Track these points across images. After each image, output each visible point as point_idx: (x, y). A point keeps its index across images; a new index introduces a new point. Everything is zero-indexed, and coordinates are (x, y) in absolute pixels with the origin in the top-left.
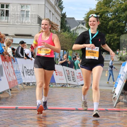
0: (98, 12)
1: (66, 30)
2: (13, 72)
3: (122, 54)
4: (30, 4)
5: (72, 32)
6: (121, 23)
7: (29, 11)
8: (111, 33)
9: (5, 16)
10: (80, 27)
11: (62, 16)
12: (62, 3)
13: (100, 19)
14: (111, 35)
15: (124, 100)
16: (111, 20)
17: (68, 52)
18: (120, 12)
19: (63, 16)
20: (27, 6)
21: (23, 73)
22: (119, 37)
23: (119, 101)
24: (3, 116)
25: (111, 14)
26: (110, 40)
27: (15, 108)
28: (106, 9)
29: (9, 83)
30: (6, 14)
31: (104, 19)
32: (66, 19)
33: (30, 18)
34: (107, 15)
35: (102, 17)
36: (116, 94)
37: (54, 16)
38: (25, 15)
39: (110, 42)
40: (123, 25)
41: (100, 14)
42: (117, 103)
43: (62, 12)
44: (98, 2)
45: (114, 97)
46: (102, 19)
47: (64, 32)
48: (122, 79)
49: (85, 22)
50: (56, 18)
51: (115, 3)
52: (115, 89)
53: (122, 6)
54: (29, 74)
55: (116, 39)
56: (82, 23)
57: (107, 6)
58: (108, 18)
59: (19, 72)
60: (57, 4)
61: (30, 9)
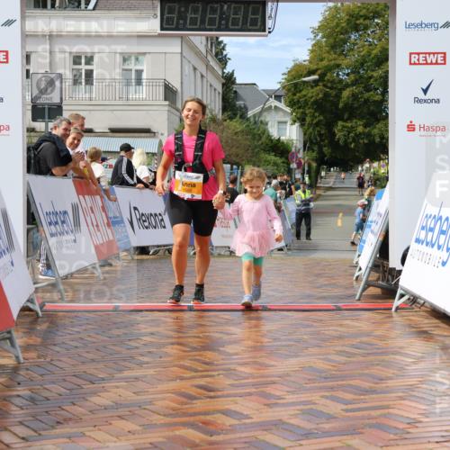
0: (315, 67)
1: (235, 115)
2: (106, 221)
3: (378, 171)
4: (144, 54)
5: (252, 119)
6: (372, 93)
7: (142, 71)
8: (349, 119)
9: (83, 84)
10: (271, 107)
11: (224, 81)
12: (223, 48)
13: (321, 84)
14: (349, 125)
15: (380, 282)
16: (347, 86)
17: (243, 169)
18: (368, 67)
19: (229, 80)
20: (137, 59)
21: (131, 223)
22: (368, 129)
23: (368, 285)
24: (84, 327)
25: (346, 72)
26: (346, 136)
27: (111, 309)
28: (335, 60)
29: (97, 247)
30: (86, 81)
31: (329, 85)
32: (235, 88)
33: (144, 87)
34: (338, 75)
35: (326, 79)
36: (360, 269)
37: (205, 80)
38: (133, 81)
39: (346, 141)
40: (378, 98)
41: (319, 72)
42: (364, 289)
43: (226, 71)
44: (314, 42)
45: (357, 277)
46: (324, 86)
47: (231, 118)
48: (376, 231)
49: (283, 92)
50: (211, 86)
51: (357, 44)
52: (359, 256)
53: (374, 52)
54: (146, 224)
55: (360, 134)
56: (275, 96)
57: (335, 53)
58: (341, 81)
59: (122, 221)
60: (211, 51)
61: (145, 66)
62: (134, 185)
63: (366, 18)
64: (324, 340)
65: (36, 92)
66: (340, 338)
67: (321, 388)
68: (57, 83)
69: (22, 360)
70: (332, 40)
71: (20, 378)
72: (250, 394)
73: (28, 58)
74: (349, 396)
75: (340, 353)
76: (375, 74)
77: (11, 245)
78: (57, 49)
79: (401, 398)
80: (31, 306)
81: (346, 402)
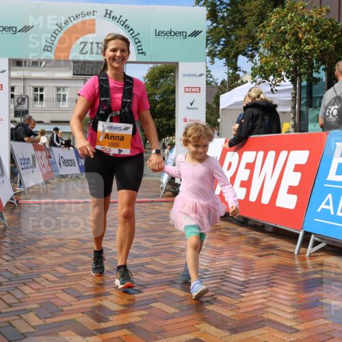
2: (47, 163)
3: (172, 141)
4: (67, 87)
6: (170, 106)
7: (66, 95)
8: (160, 117)
9: (39, 101)
15: (172, 190)
16: (159, 102)
18: (168, 94)
20: (63, 89)
21: (60, 164)
22: (168, 122)
23: (166, 191)
25: (158, 96)
28: (153, 91)
29: (44, 175)
30: (40, 99)
33: (67, 102)
34: (155, 98)
36: (163, 184)
38: (62, 99)
40: (172, 108)
45: (162, 187)
51: (163, 84)
53: (171, 88)
54: (67, 164)
55: (165, 124)
57: (153, 88)
58: (156, 100)
59: (56, 163)
61: (67, 93)
62: (60, 147)
63: (167, 72)
64: (145, 215)
65: (16, 104)
66: (153, 214)
67: (143, 236)
68: (26, 100)
69: (7, 225)
70: (152, 82)
71: (6, 234)
72: (111, 239)
73: (12, 89)
74: (156, 240)
75: (153, 221)
76: (171, 98)
77: (3, 174)
78: (26, 85)
79: (178, 240)
80: (12, 201)
81: (154, 242)
